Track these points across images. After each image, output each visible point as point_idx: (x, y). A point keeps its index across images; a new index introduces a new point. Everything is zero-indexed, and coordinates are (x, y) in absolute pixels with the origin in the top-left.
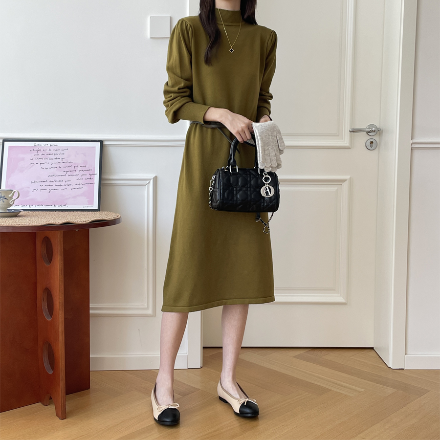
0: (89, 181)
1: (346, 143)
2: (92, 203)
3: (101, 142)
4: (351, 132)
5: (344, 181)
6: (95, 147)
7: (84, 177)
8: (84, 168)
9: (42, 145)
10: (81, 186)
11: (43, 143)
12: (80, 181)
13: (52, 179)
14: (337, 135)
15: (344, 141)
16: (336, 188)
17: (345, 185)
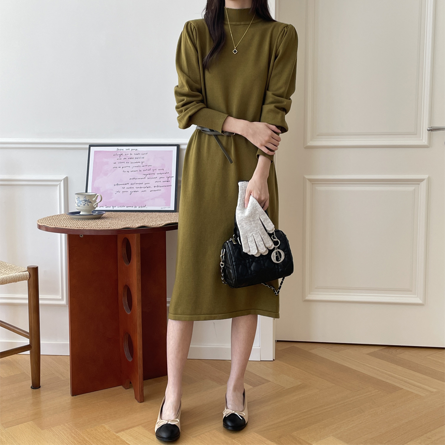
0: (168, 184)
1: (424, 141)
2: (168, 204)
3: (178, 146)
4: (429, 130)
5: (422, 180)
6: (172, 151)
7: (162, 180)
8: (162, 172)
9: (124, 150)
10: (159, 188)
11: (125, 148)
12: (159, 184)
13: (133, 181)
14: (415, 134)
15: (422, 140)
16: (413, 188)
17: (423, 185)
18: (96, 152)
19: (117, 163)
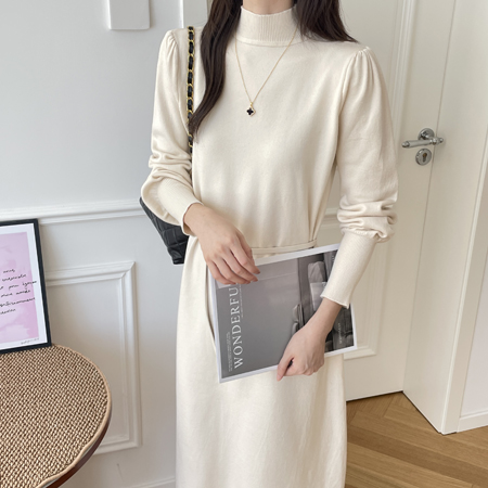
0: (23, 297)
2: (35, 334)
3: (35, 222)
6: (25, 233)
7: (14, 290)
8: (11, 275)
10: (11, 307)
12: (9, 299)
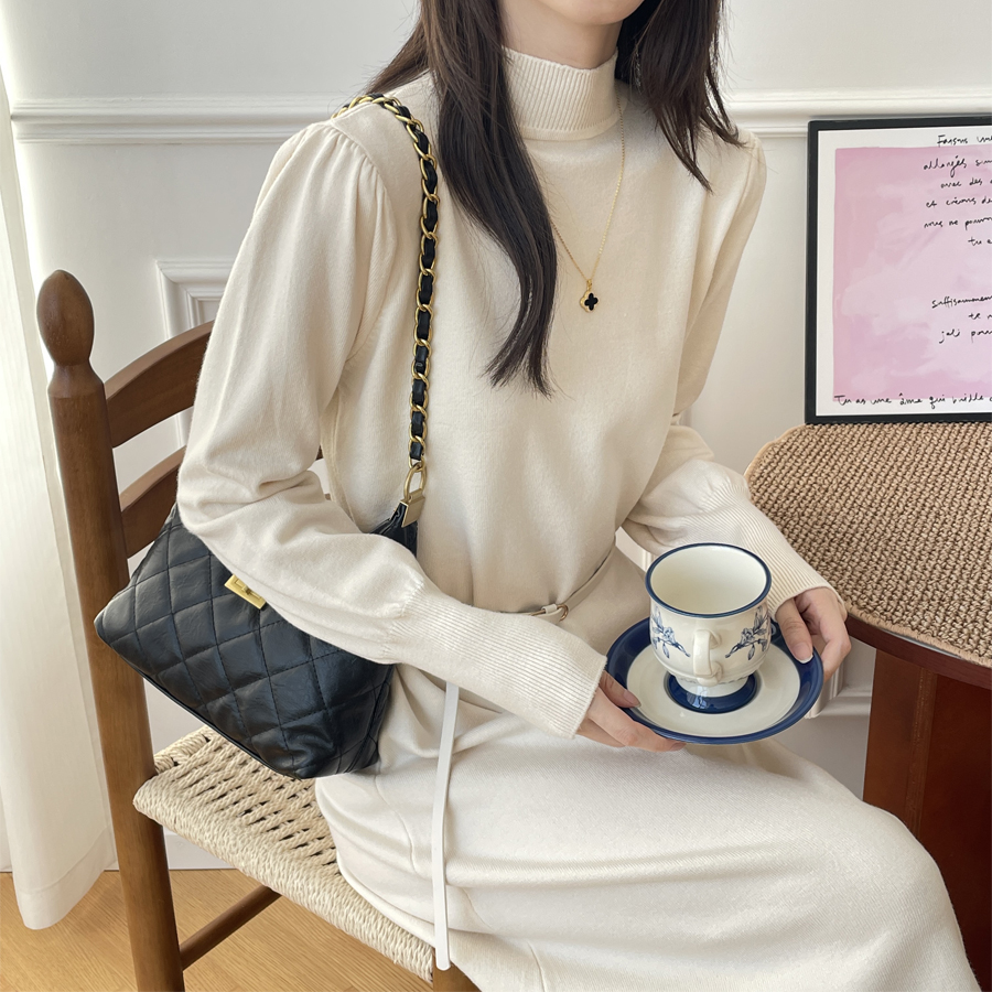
9: (972, 141)
11: (973, 134)
18: (843, 155)
19: (941, 203)
